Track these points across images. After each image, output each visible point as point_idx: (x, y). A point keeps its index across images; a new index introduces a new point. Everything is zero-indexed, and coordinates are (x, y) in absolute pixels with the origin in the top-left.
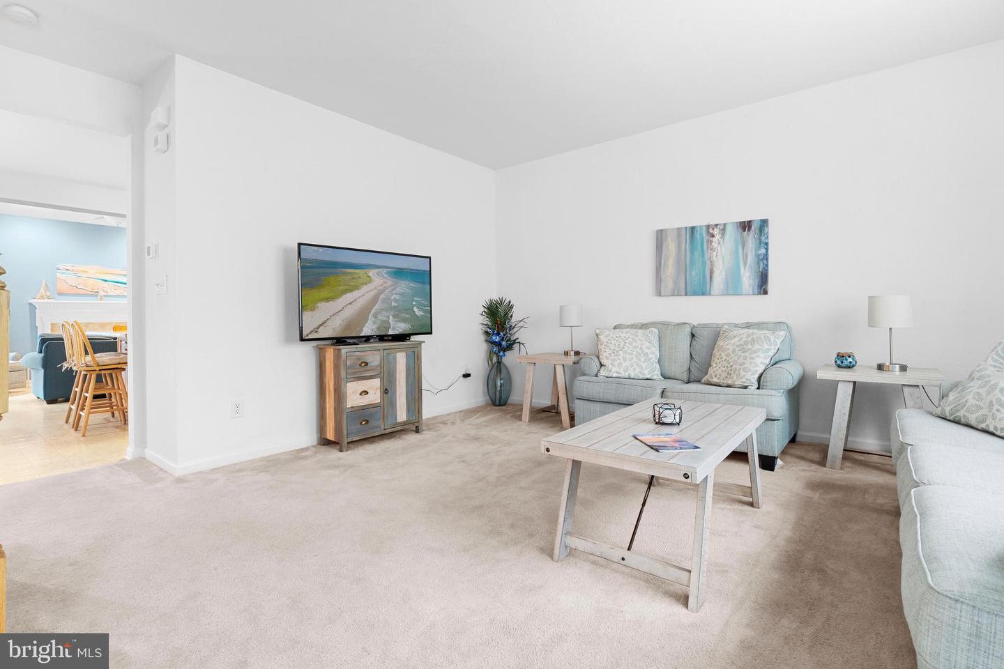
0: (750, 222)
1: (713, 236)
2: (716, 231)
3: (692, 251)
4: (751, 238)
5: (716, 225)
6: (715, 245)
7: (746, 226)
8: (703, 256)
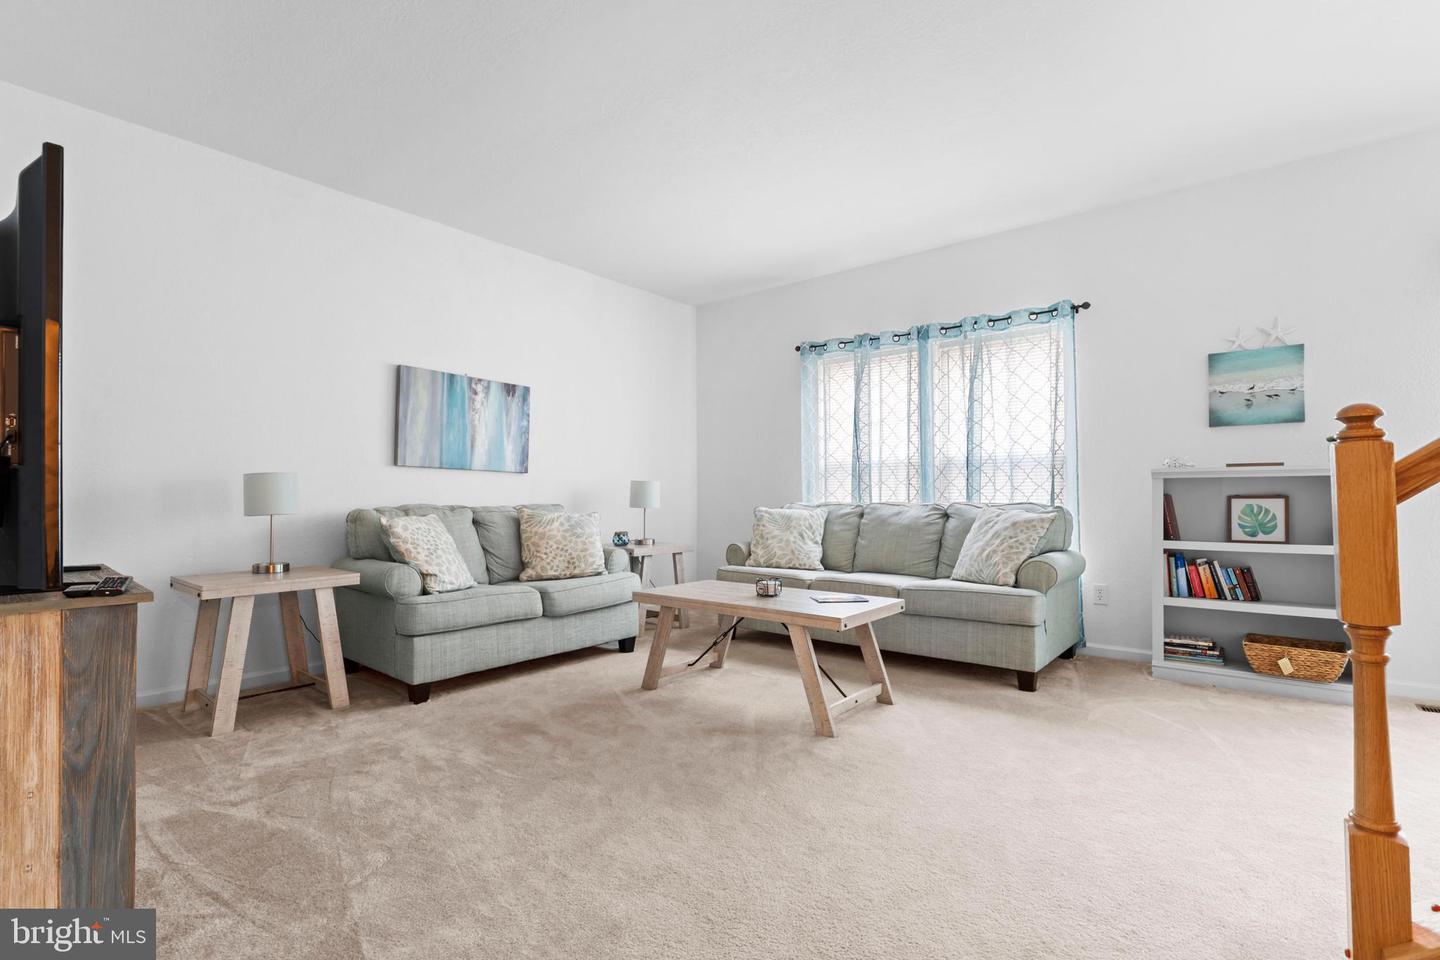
0: (514, 386)
1: (476, 393)
2: (479, 388)
3: (450, 406)
4: (515, 403)
5: (480, 380)
6: (478, 405)
7: (510, 389)
8: (464, 417)
